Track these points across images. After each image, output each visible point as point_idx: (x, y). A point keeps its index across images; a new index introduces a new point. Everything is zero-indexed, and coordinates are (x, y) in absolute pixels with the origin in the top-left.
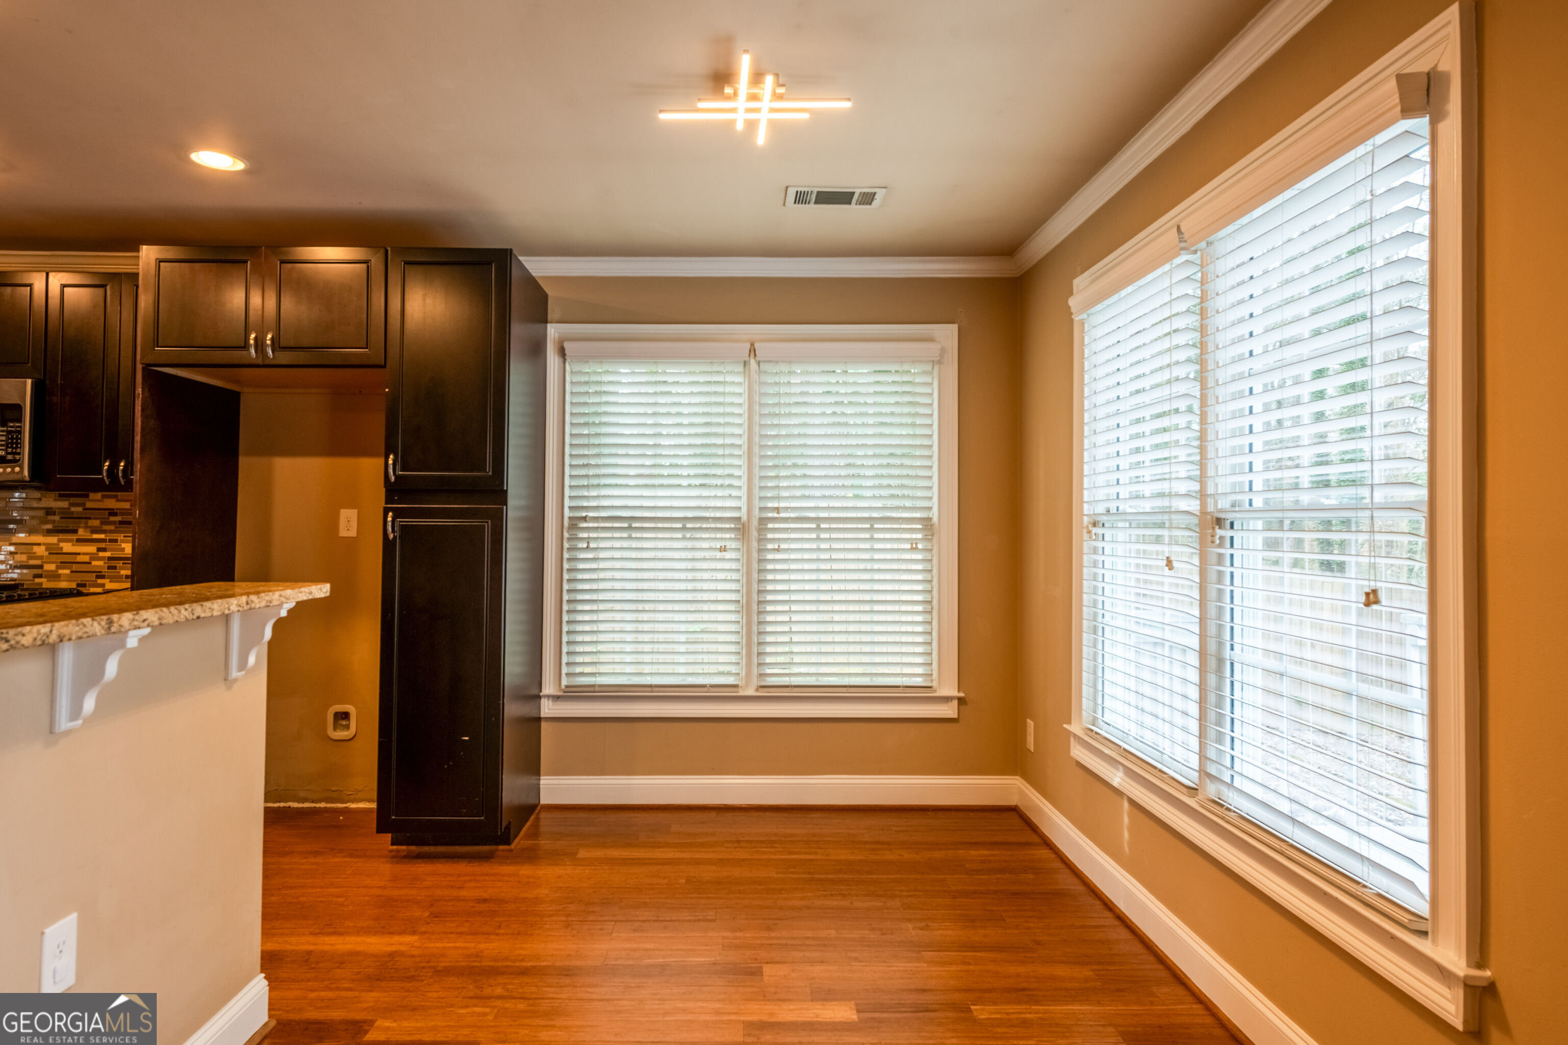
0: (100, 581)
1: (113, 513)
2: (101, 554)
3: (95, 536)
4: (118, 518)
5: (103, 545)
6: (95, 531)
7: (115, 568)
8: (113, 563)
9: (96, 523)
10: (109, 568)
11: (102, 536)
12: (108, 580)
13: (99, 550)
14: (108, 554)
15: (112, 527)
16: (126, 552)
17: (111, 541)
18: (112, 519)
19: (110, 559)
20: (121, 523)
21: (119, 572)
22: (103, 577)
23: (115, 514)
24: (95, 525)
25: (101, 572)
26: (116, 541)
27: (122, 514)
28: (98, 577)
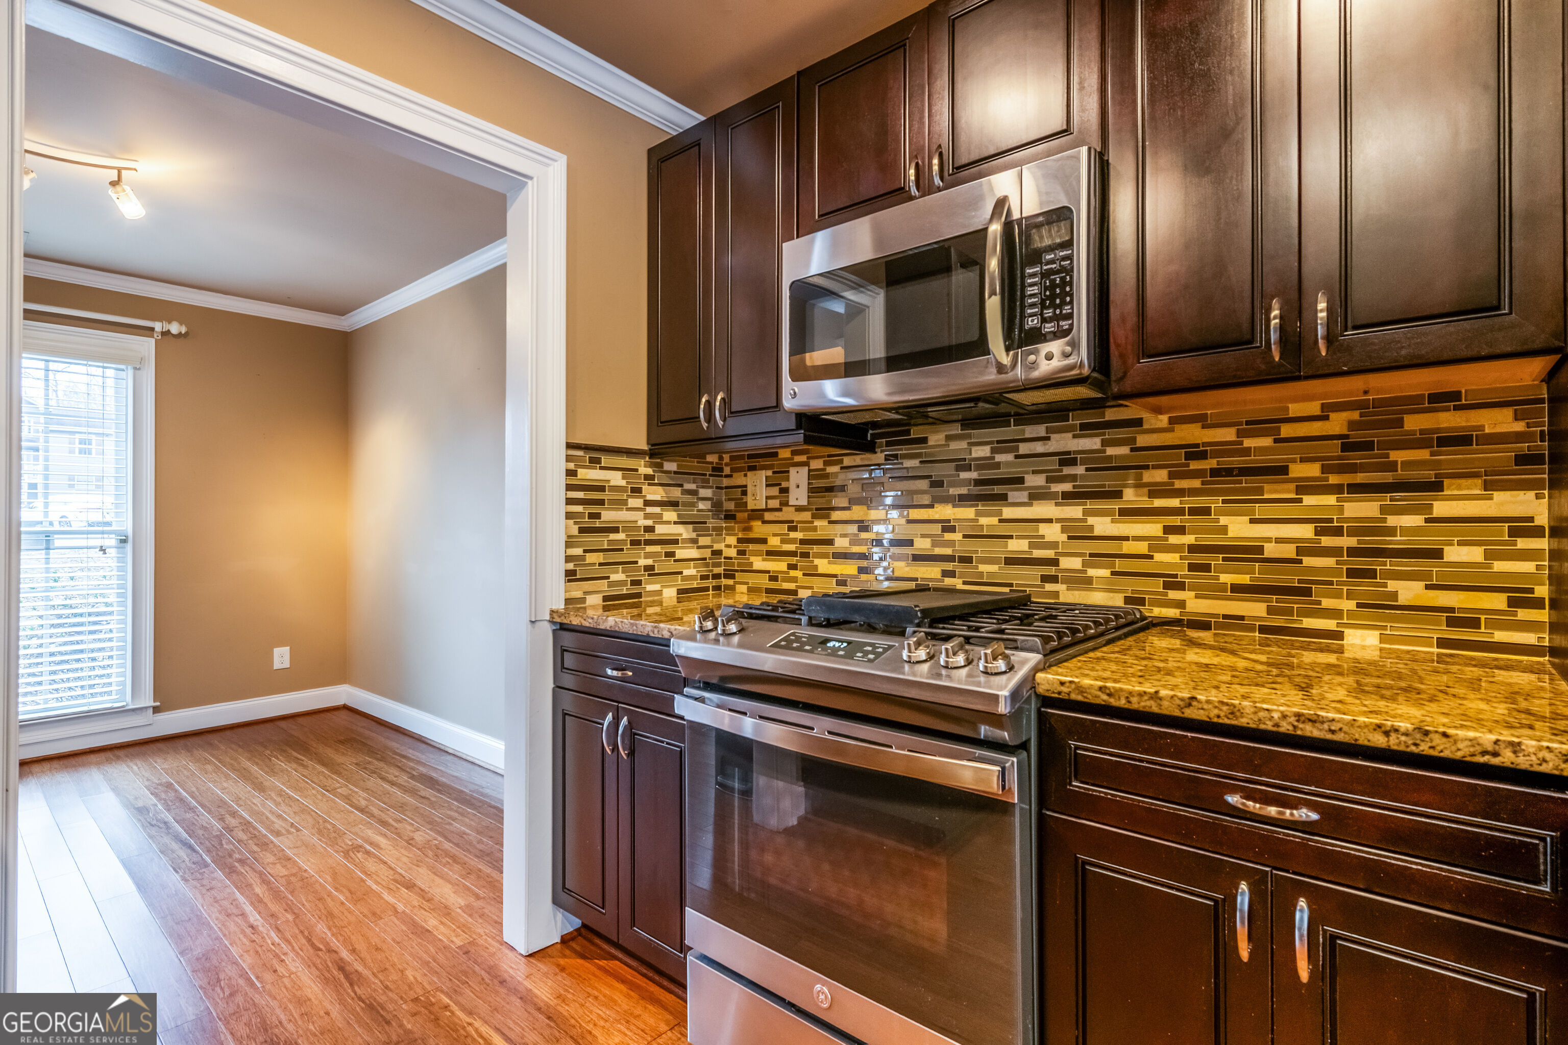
0: (1173, 595)
1: (1195, 452)
2: (1174, 539)
3: (1158, 503)
4: (1211, 463)
5: (1176, 521)
6: (1156, 491)
7: (1206, 568)
8: (1200, 558)
9: (1161, 476)
10: (1192, 567)
11: (1175, 503)
12: (1193, 594)
13: (1168, 530)
14: (1189, 539)
15: (1196, 483)
16: (1230, 534)
17: (1194, 511)
18: (1194, 465)
19: (1193, 549)
20: (1215, 472)
21: (1217, 578)
22: (1181, 586)
23: (1202, 456)
24: (1158, 479)
25: (1176, 576)
26: (1206, 511)
27: (1216, 454)
28: (1168, 586)
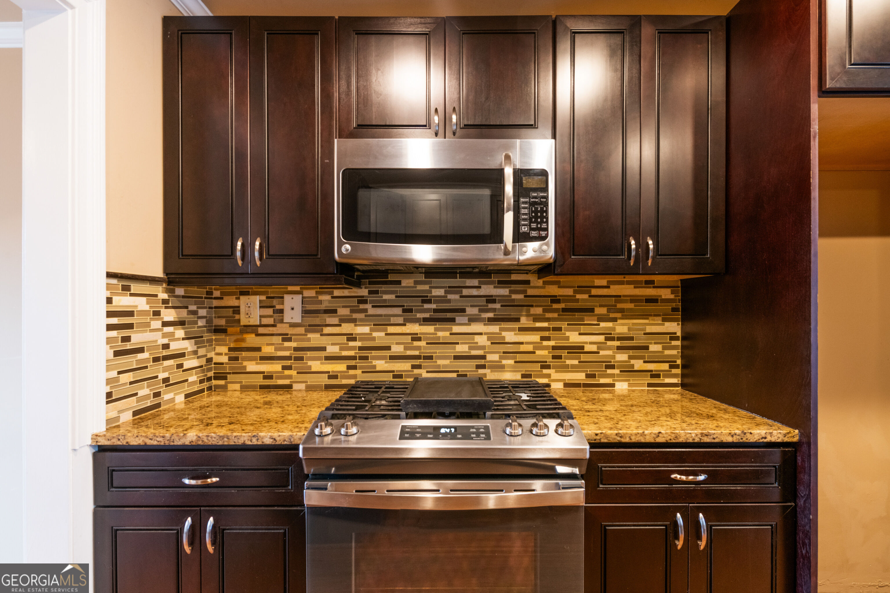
0: (545, 371)
1: (555, 300)
2: (545, 343)
3: (538, 325)
4: (562, 306)
5: (546, 334)
6: (537, 319)
7: (560, 357)
8: (557, 353)
9: (539, 311)
10: (554, 357)
11: (545, 325)
12: (554, 370)
13: (543, 339)
14: (552, 343)
15: (555, 315)
16: (571, 340)
17: (555, 329)
18: (555, 306)
19: (554, 348)
20: (564, 310)
21: (565, 362)
22: (548, 367)
23: (558, 301)
24: (538, 313)
25: (546, 362)
26: (560, 329)
27: (565, 301)
28: (543, 367)
